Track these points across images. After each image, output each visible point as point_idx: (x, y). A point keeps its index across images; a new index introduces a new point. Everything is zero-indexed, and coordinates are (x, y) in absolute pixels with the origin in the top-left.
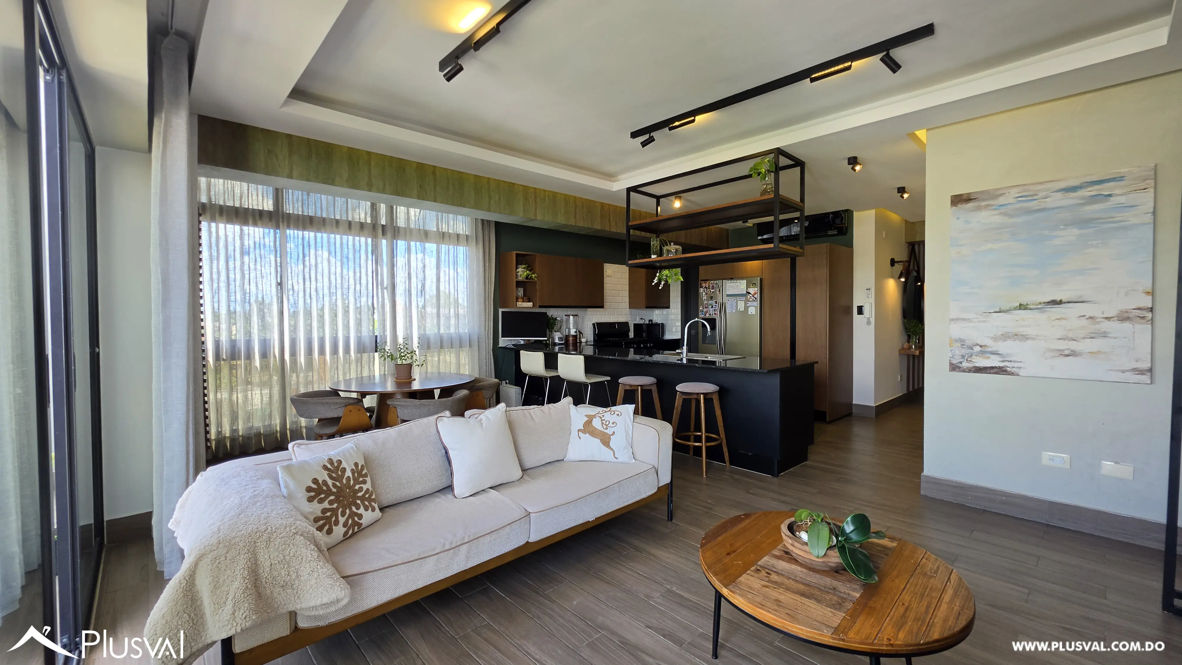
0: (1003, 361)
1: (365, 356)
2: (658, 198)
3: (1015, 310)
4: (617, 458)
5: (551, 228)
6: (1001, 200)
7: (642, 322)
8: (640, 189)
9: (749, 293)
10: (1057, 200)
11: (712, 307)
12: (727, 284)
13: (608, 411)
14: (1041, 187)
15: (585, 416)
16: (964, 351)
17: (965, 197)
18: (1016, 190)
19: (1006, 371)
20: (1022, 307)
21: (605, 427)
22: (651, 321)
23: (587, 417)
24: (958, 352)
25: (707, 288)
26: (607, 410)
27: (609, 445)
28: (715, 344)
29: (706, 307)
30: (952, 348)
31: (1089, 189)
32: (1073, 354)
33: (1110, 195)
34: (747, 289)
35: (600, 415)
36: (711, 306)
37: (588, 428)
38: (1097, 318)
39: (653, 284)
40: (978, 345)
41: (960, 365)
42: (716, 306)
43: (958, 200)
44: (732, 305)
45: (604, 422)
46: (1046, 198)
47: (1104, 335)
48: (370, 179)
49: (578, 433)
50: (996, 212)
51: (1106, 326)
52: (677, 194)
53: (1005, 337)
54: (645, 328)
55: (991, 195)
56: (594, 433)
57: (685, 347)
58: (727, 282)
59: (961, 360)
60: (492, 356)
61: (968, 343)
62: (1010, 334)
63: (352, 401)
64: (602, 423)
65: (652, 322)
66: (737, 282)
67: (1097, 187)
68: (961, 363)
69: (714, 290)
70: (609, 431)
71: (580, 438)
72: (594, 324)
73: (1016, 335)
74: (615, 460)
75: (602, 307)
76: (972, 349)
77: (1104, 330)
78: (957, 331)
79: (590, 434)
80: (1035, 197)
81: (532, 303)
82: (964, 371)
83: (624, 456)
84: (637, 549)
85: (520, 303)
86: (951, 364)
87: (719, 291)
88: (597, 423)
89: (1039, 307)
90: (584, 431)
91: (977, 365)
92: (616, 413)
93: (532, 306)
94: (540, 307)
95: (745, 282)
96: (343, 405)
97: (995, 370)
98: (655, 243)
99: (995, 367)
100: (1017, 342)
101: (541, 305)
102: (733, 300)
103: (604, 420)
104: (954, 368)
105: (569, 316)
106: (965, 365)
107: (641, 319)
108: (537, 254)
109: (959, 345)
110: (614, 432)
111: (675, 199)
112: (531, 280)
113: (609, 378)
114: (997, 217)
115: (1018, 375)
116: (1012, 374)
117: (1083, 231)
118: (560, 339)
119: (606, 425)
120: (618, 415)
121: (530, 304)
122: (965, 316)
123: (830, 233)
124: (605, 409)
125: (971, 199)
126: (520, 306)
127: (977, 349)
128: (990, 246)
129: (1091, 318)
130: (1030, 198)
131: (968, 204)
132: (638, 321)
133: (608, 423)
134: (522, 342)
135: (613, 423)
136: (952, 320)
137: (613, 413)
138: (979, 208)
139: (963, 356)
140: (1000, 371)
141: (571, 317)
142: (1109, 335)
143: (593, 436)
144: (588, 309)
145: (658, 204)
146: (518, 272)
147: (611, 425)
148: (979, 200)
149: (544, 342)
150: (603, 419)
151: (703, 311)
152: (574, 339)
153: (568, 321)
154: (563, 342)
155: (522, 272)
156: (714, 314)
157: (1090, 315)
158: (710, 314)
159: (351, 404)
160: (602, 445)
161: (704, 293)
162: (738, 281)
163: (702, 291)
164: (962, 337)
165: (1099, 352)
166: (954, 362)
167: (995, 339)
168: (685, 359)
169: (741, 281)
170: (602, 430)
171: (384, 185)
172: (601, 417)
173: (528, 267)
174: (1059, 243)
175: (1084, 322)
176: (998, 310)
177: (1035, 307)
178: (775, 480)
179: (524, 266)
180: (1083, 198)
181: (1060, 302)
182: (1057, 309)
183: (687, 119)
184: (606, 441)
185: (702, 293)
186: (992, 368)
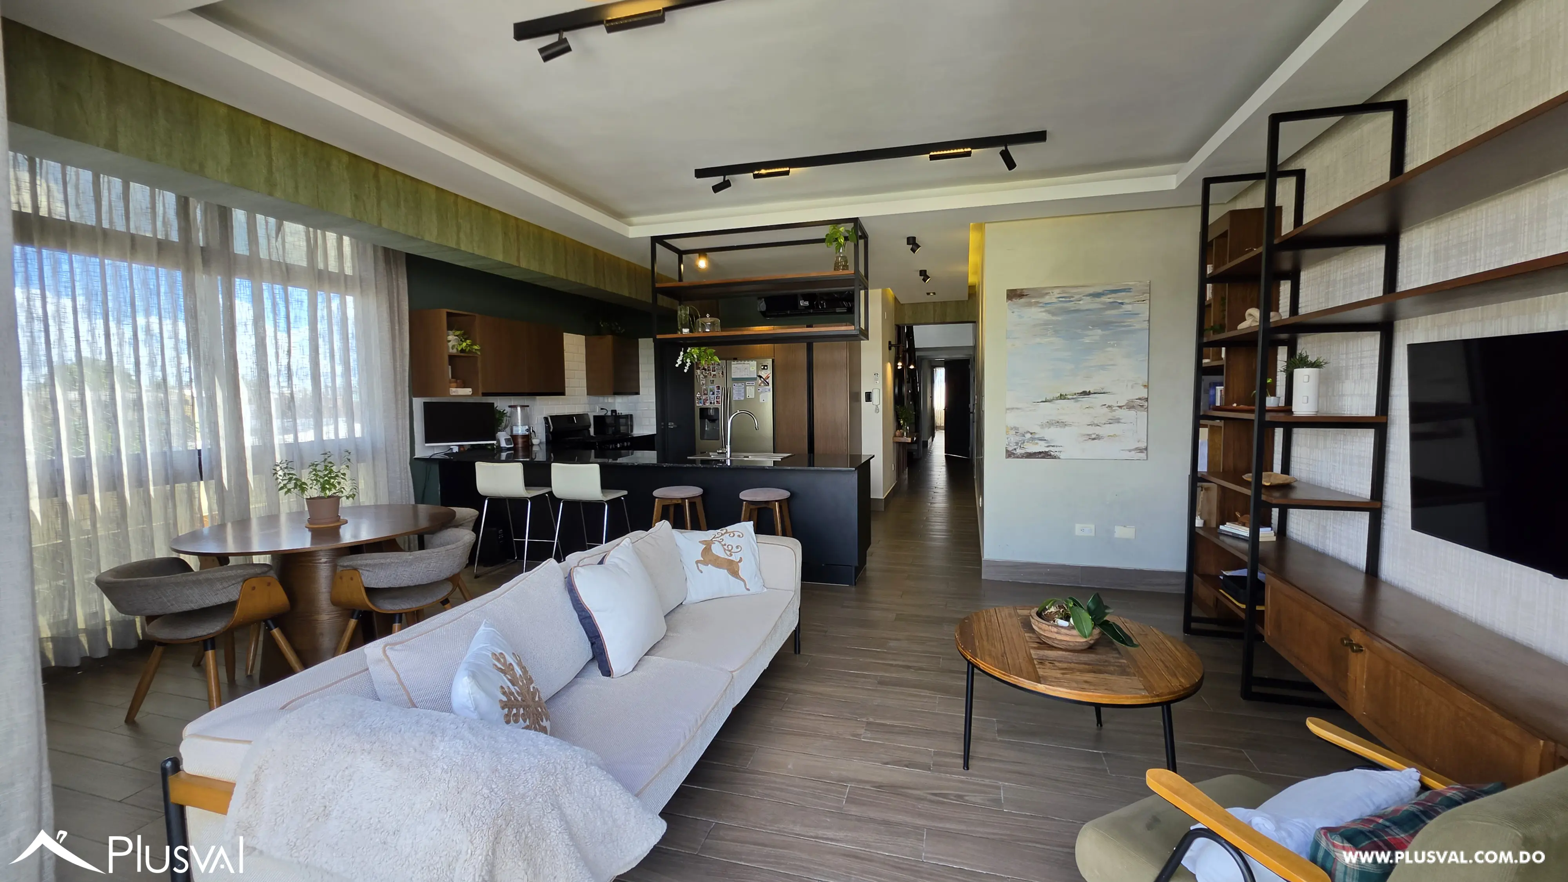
0: (1048, 447)
1: (180, 488)
2: (681, 253)
3: (1057, 400)
4: (748, 590)
5: (524, 280)
6: (1047, 299)
7: (603, 413)
8: (667, 241)
9: (760, 377)
10: (1086, 304)
11: (713, 394)
12: (733, 366)
13: (725, 533)
14: (1075, 290)
15: (700, 542)
16: (1018, 438)
17: (1018, 292)
18: (1057, 291)
19: (1050, 455)
20: (1062, 397)
21: (728, 553)
22: (615, 411)
23: (703, 544)
24: (1014, 439)
25: (705, 370)
26: (723, 532)
27: (738, 574)
28: (718, 439)
29: (704, 394)
30: (1008, 436)
31: (1109, 296)
32: (1098, 438)
33: (1122, 303)
34: (757, 372)
35: (717, 539)
36: (711, 393)
37: (708, 556)
38: (1114, 407)
39: (677, 365)
40: (1028, 432)
41: (1014, 452)
42: (718, 392)
43: (1013, 295)
44: (739, 391)
45: (726, 547)
46: (1080, 301)
47: (1118, 421)
48: (270, 171)
49: (698, 567)
50: (1043, 309)
51: (1120, 413)
52: (702, 252)
53: (1050, 424)
54: (608, 421)
55: (1040, 293)
56: (717, 562)
57: (728, 446)
58: (733, 363)
59: (1016, 447)
60: (410, 474)
61: (1021, 431)
62: (1054, 422)
63: (258, 570)
64: (725, 549)
65: (616, 414)
66: (744, 363)
67: (1113, 295)
68: (1015, 449)
69: (714, 373)
70: (735, 558)
71: (702, 572)
72: (546, 419)
73: (1058, 422)
74: (747, 592)
75: (563, 394)
76: (1024, 436)
77: (1117, 417)
78: (1012, 419)
79: (713, 565)
80: (1072, 299)
81: (470, 390)
82: (1018, 457)
83: (755, 587)
84: (796, 692)
85: (454, 389)
86: (1007, 451)
87: (723, 374)
88: (717, 550)
89: (1075, 397)
90: (705, 563)
91: (1029, 451)
92: (737, 534)
93: (470, 393)
94: (484, 394)
95: (754, 363)
96: (239, 580)
97: (1042, 455)
98: (683, 313)
99: (1042, 452)
100: (1059, 429)
101: (485, 392)
102: (740, 384)
103: (725, 545)
104: (1010, 454)
105: (515, 407)
106: (1019, 451)
107: (602, 409)
108: (477, 315)
109: (1014, 433)
110: (741, 558)
111: (699, 257)
112: (471, 355)
113: (625, 493)
114: (1044, 314)
115: (1059, 458)
116: (1055, 457)
117: (1104, 332)
118: (507, 441)
119: (730, 551)
120: (739, 536)
121: (468, 391)
122: (1019, 406)
123: (838, 310)
124: (719, 531)
125: (1024, 295)
126: (454, 394)
127: (1028, 436)
128: (1038, 340)
129: (1109, 406)
130: (1068, 299)
131: (1021, 300)
132: (598, 412)
133: (730, 548)
134: (456, 449)
135: (737, 547)
136: (1008, 409)
137: (732, 535)
138: (1030, 305)
139: (1017, 444)
140: (1045, 455)
141: (519, 409)
142: (1121, 421)
143: (718, 567)
144: (538, 397)
145: (680, 261)
146: (449, 341)
147: (734, 550)
148: (1030, 297)
149: (489, 447)
150: (723, 543)
151: (701, 399)
152: (525, 440)
153: (513, 415)
154: (512, 446)
155: (453, 342)
156: (715, 403)
157: (1110, 405)
158: (711, 403)
159: (256, 576)
160: (730, 576)
161: (702, 376)
162: (746, 362)
163: (699, 374)
164: (1017, 426)
165: (1115, 436)
166: (1010, 449)
167: (1042, 426)
168: (729, 460)
169: (750, 362)
170: (727, 557)
171: (297, 187)
172: (720, 542)
173: (464, 334)
174: (1088, 341)
175: (1105, 410)
176: (1044, 400)
177: (1071, 397)
178: (853, 589)
179: (458, 333)
180: (1104, 303)
181: (1089, 393)
182: (1086, 399)
183: (778, 168)
184: (733, 569)
185: (699, 376)
186: (1040, 453)
